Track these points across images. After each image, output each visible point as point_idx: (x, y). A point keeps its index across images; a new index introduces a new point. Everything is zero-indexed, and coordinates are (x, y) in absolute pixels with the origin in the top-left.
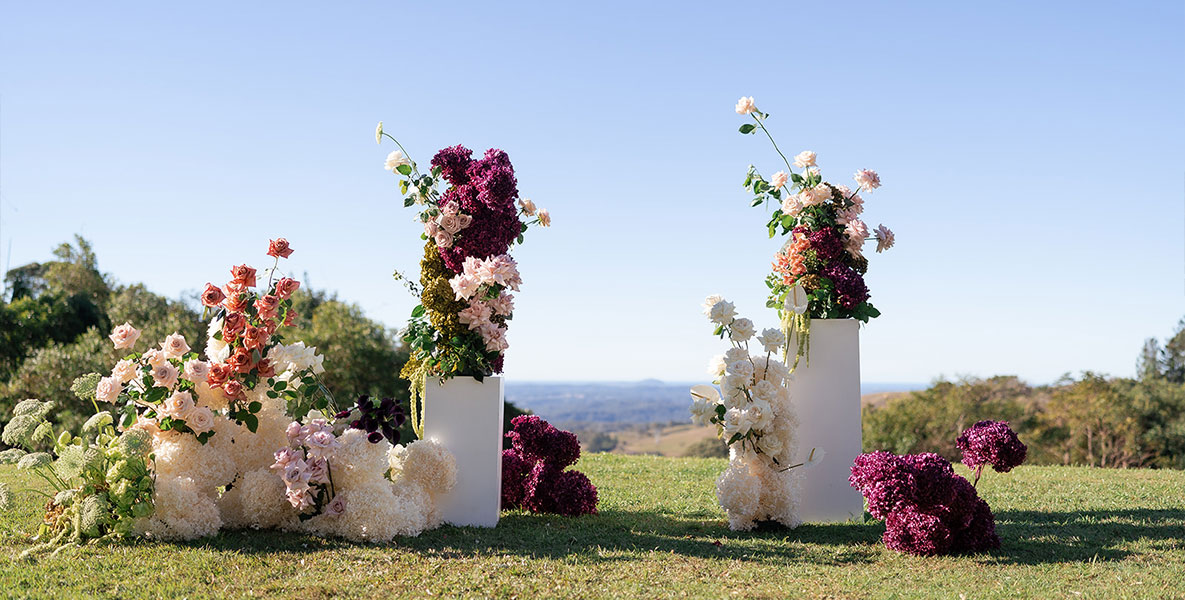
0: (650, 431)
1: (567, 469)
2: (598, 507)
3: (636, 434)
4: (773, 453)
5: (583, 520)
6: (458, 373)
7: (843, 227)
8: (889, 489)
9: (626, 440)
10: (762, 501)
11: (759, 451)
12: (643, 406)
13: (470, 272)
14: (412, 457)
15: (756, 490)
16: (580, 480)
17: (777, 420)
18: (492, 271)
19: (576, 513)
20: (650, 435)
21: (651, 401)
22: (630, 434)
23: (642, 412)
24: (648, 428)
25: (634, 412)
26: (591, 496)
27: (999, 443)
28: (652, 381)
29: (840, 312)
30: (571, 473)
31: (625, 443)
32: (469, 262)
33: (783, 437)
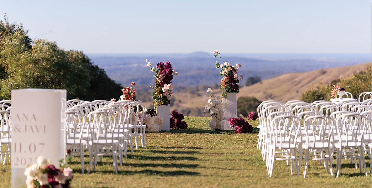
0: (200, 92)
1: (182, 121)
2: (187, 128)
3: (189, 95)
4: (219, 117)
5: (185, 129)
6: (163, 104)
7: (233, 75)
8: (233, 123)
9: (181, 99)
10: (216, 126)
11: (216, 117)
12: (193, 73)
13: (165, 87)
14: (156, 119)
15: (215, 124)
16: (184, 123)
17: (220, 112)
18: (170, 87)
19: (183, 129)
20: (199, 95)
21: (199, 69)
22: (184, 94)
23: (193, 77)
24: (198, 90)
25: (186, 78)
26: (186, 125)
27: (253, 116)
28: (200, 53)
29: (233, 91)
30: (183, 121)
31: (180, 101)
32: (165, 85)
33: (221, 115)
